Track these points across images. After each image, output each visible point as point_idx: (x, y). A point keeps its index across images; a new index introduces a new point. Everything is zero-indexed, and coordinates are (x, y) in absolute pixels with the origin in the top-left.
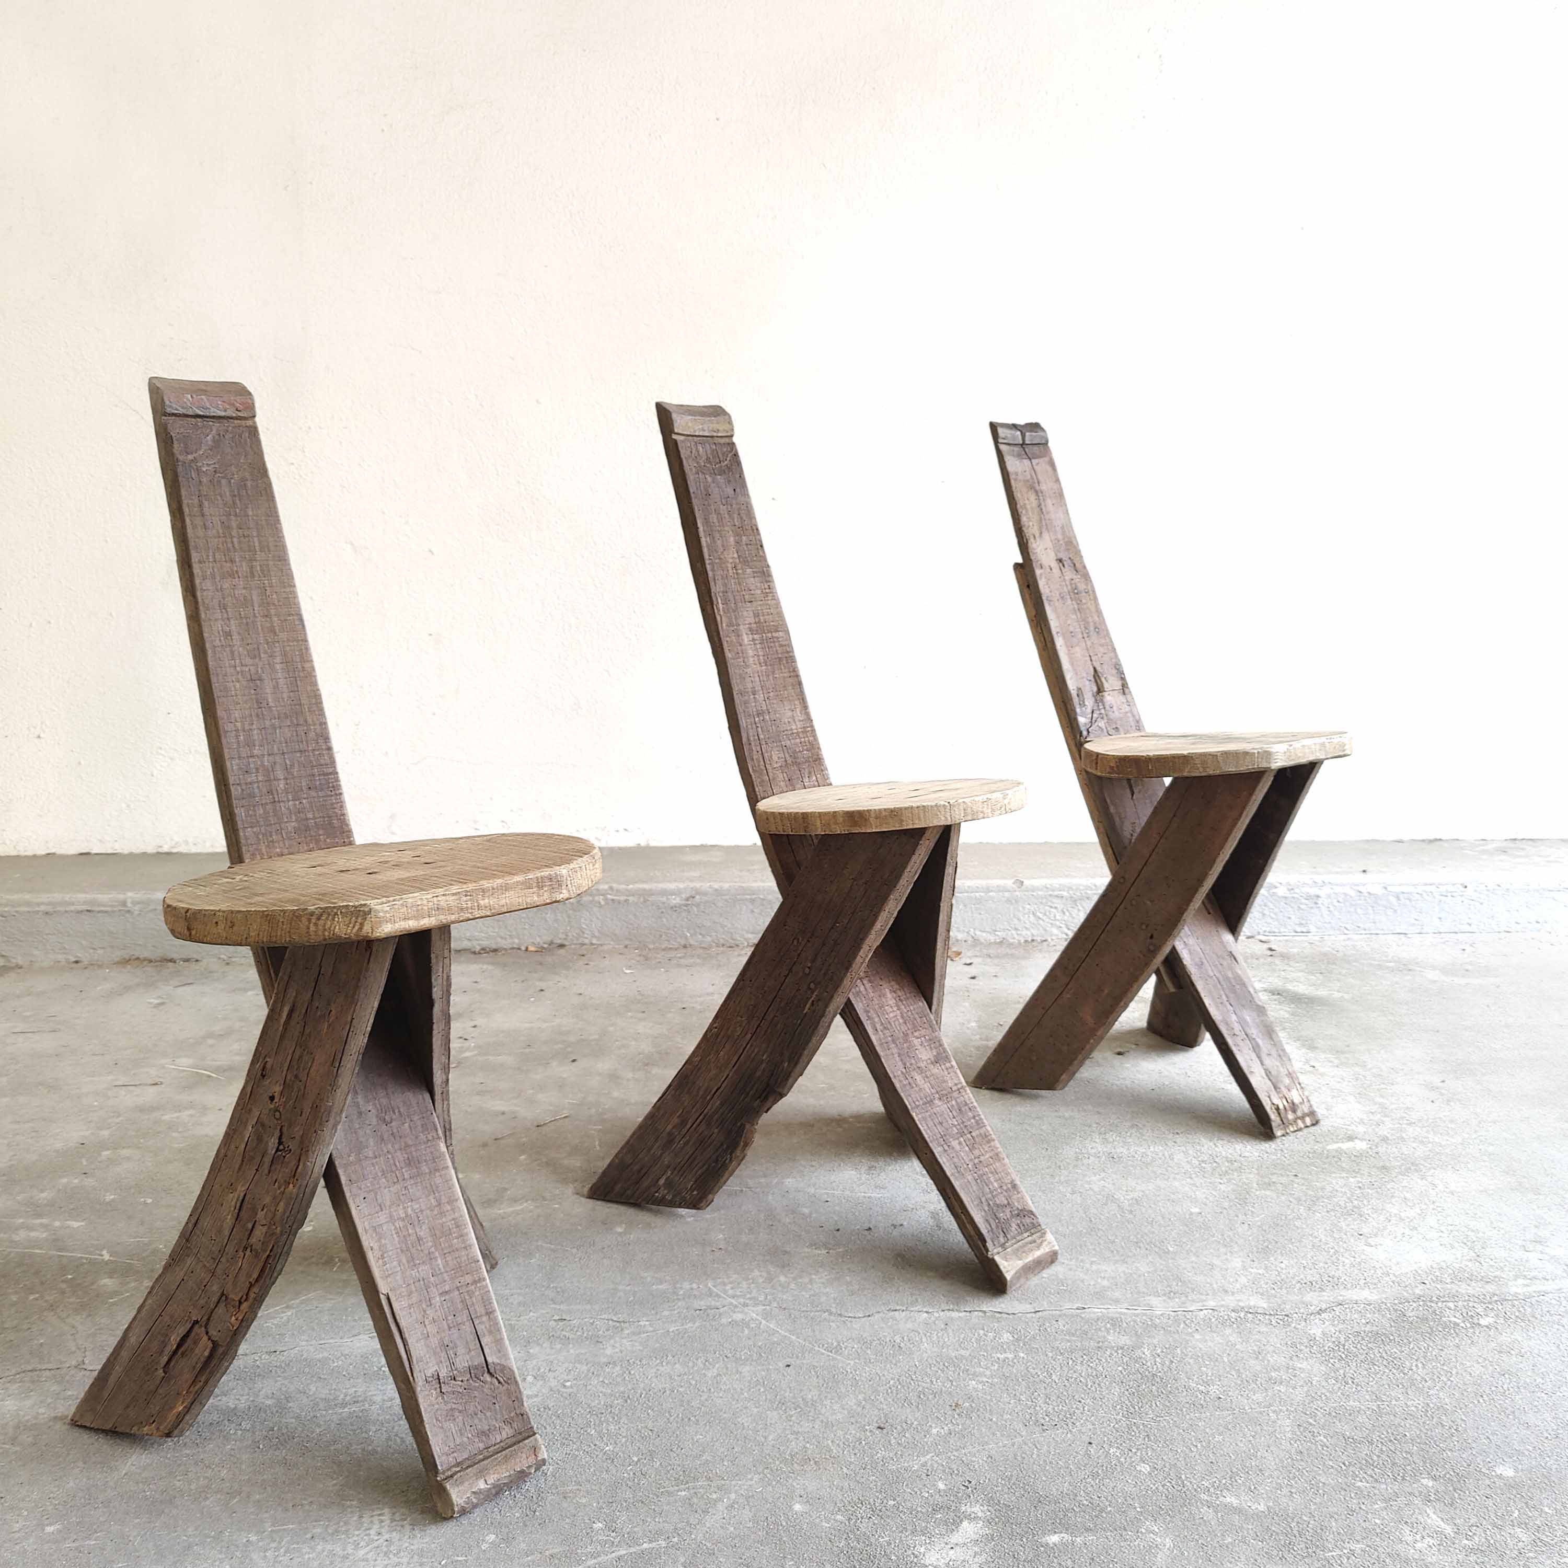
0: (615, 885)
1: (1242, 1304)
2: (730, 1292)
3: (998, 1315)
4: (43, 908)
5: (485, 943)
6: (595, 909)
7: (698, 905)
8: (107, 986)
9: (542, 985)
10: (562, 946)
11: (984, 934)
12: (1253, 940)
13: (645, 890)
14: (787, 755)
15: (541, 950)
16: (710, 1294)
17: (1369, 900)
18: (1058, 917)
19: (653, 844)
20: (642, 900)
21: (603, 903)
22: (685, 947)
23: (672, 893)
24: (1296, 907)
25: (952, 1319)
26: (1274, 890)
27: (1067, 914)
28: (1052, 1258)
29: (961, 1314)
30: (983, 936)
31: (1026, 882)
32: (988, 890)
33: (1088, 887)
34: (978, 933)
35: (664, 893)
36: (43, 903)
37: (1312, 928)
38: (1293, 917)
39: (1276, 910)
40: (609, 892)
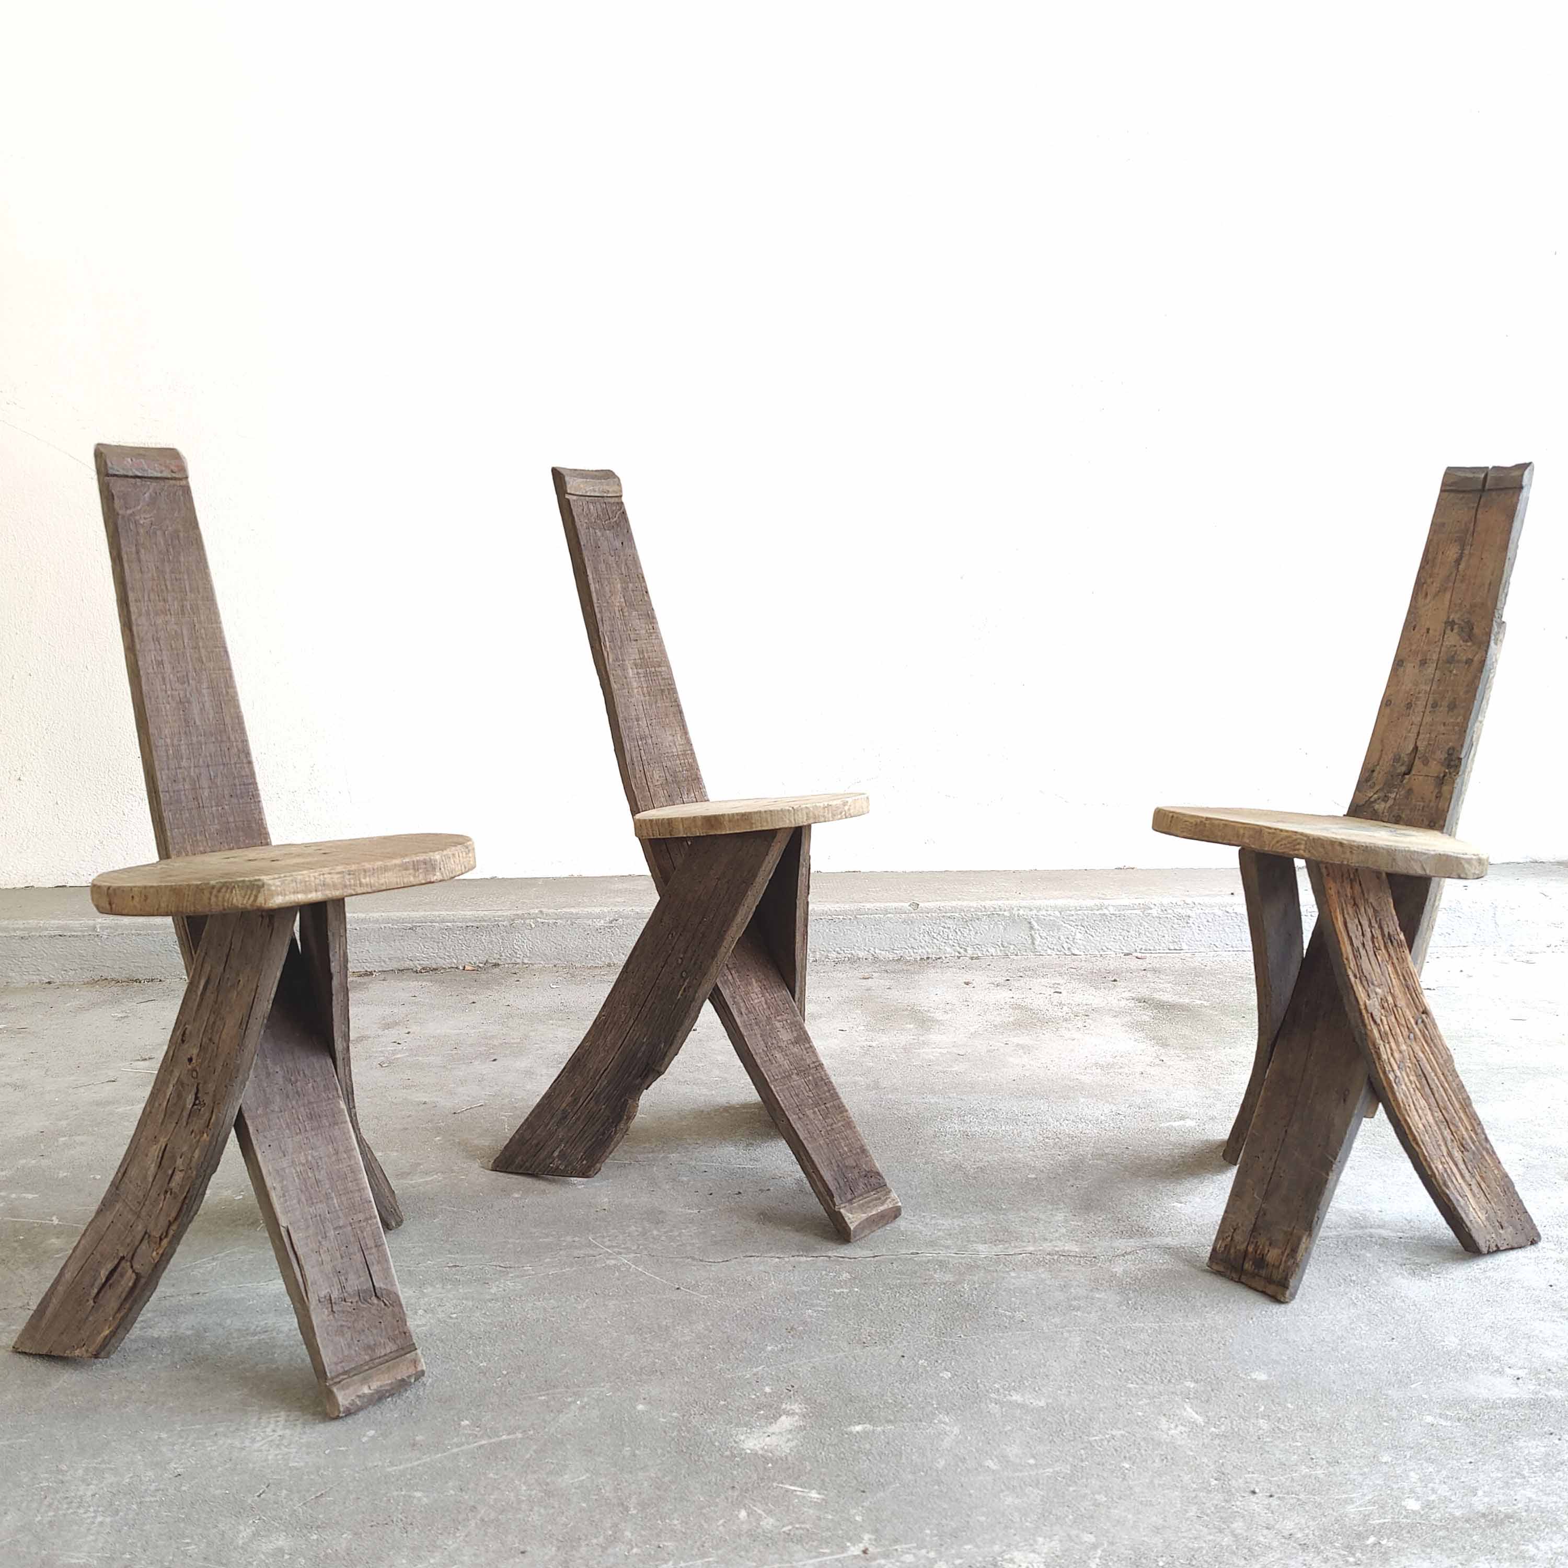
0: (544, 910)
1: (1057, 1249)
2: (608, 1243)
3: (841, 1259)
4: (18, 933)
5: (426, 963)
6: (527, 931)
7: (620, 927)
8: (76, 1003)
9: (474, 998)
10: (496, 965)
11: (883, 953)
12: (1130, 956)
13: (572, 914)
14: (667, 774)
15: (477, 969)
16: (590, 1245)
17: (1235, 920)
18: (950, 937)
19: (583, 874)
20: (569, 922)
21: (533, 926)
22: (609, 965)
23: (599, 917)
24: (1169, 927)
25: (800, 1262)
26: (1150, 911)
27: (959, 933)
28: (895, 1213)
29: (808, 1259)
30: (883, 955)
31: (921, 905)
32: (886, 912)
33: (977, 909)
34: (877, 951)
35: (589, 916)
36: (18, 929)
37: (1185, 947)
38: (1167, 936)
39: (1151, 929)
40: (540, 916)
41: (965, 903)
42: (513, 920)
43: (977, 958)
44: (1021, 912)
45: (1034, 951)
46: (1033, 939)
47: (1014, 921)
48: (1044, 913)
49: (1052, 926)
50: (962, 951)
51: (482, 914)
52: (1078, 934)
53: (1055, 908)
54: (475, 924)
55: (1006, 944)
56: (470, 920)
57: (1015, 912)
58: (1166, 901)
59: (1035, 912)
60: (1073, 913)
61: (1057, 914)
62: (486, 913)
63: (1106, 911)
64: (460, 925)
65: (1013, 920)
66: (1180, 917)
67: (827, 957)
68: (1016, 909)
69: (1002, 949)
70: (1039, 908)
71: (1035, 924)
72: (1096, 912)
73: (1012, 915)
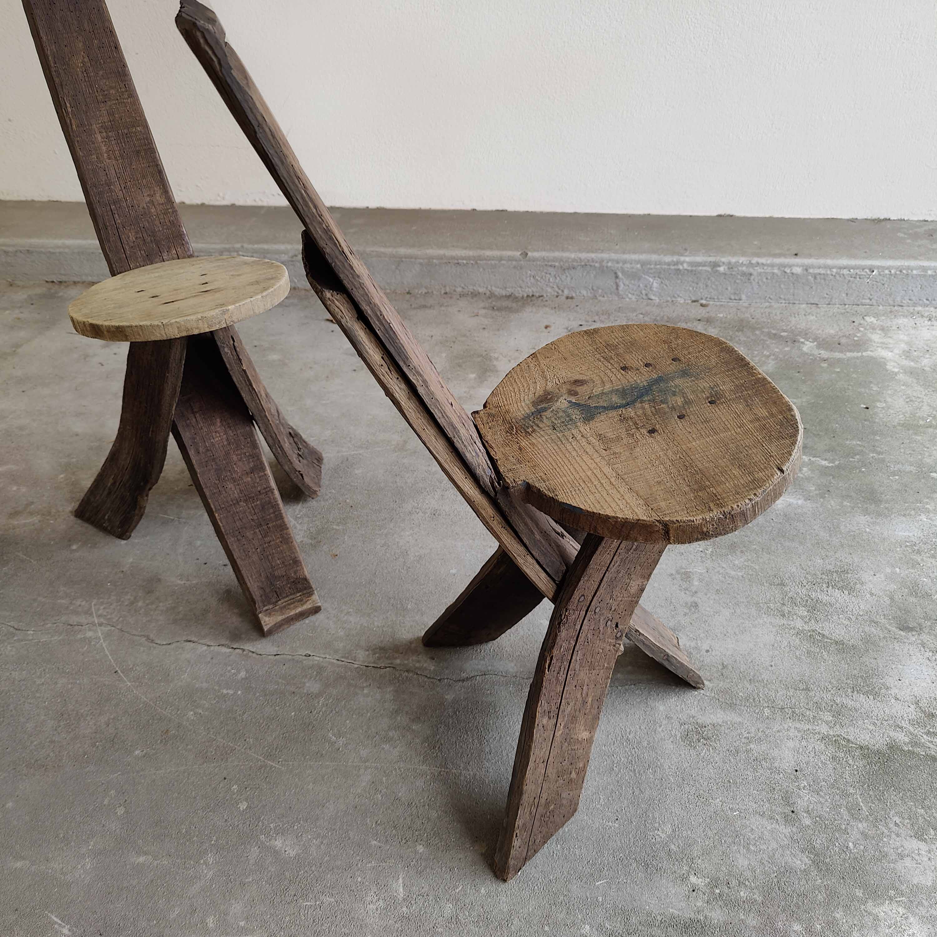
1: (418, 665)
2: (100, 612)
3: (250, 654)
11: (498, 290)
16: (88, 612)
17: (791, 279)
18: (551, 281)
24: (733, 281)
25: (220, 653)
27: (558, 278)
28: (316, 610)
29: (228, 650)
30: (498, 291)
31: (530, 255)
32: (501, 259)
33: (574, 260)
34: (493, 288)
37: (744, 297)
38: (729, 288)
39: (717, 283)
43: (572, 298)
44: (610, 264)
45: (618, 294)
46: (617, 286)
47: (603, 271)
48: (628, 265)
49: (634, 276)
50: (560, 292)
52: (654, 283)
53: (638, 262)
55: (595, 288)
57: (604, 264)
58: (733, 260)
59: (621, 265)
60: (652, 266)
61: (639, 266)
63: (681, 267)
66: (744, 274)
67: (455, 291)
68: (605, 261)
69: (592, 291)
70: (625, 262)
71: (620, 274)
72: (672, 267)
73: (601, 267)
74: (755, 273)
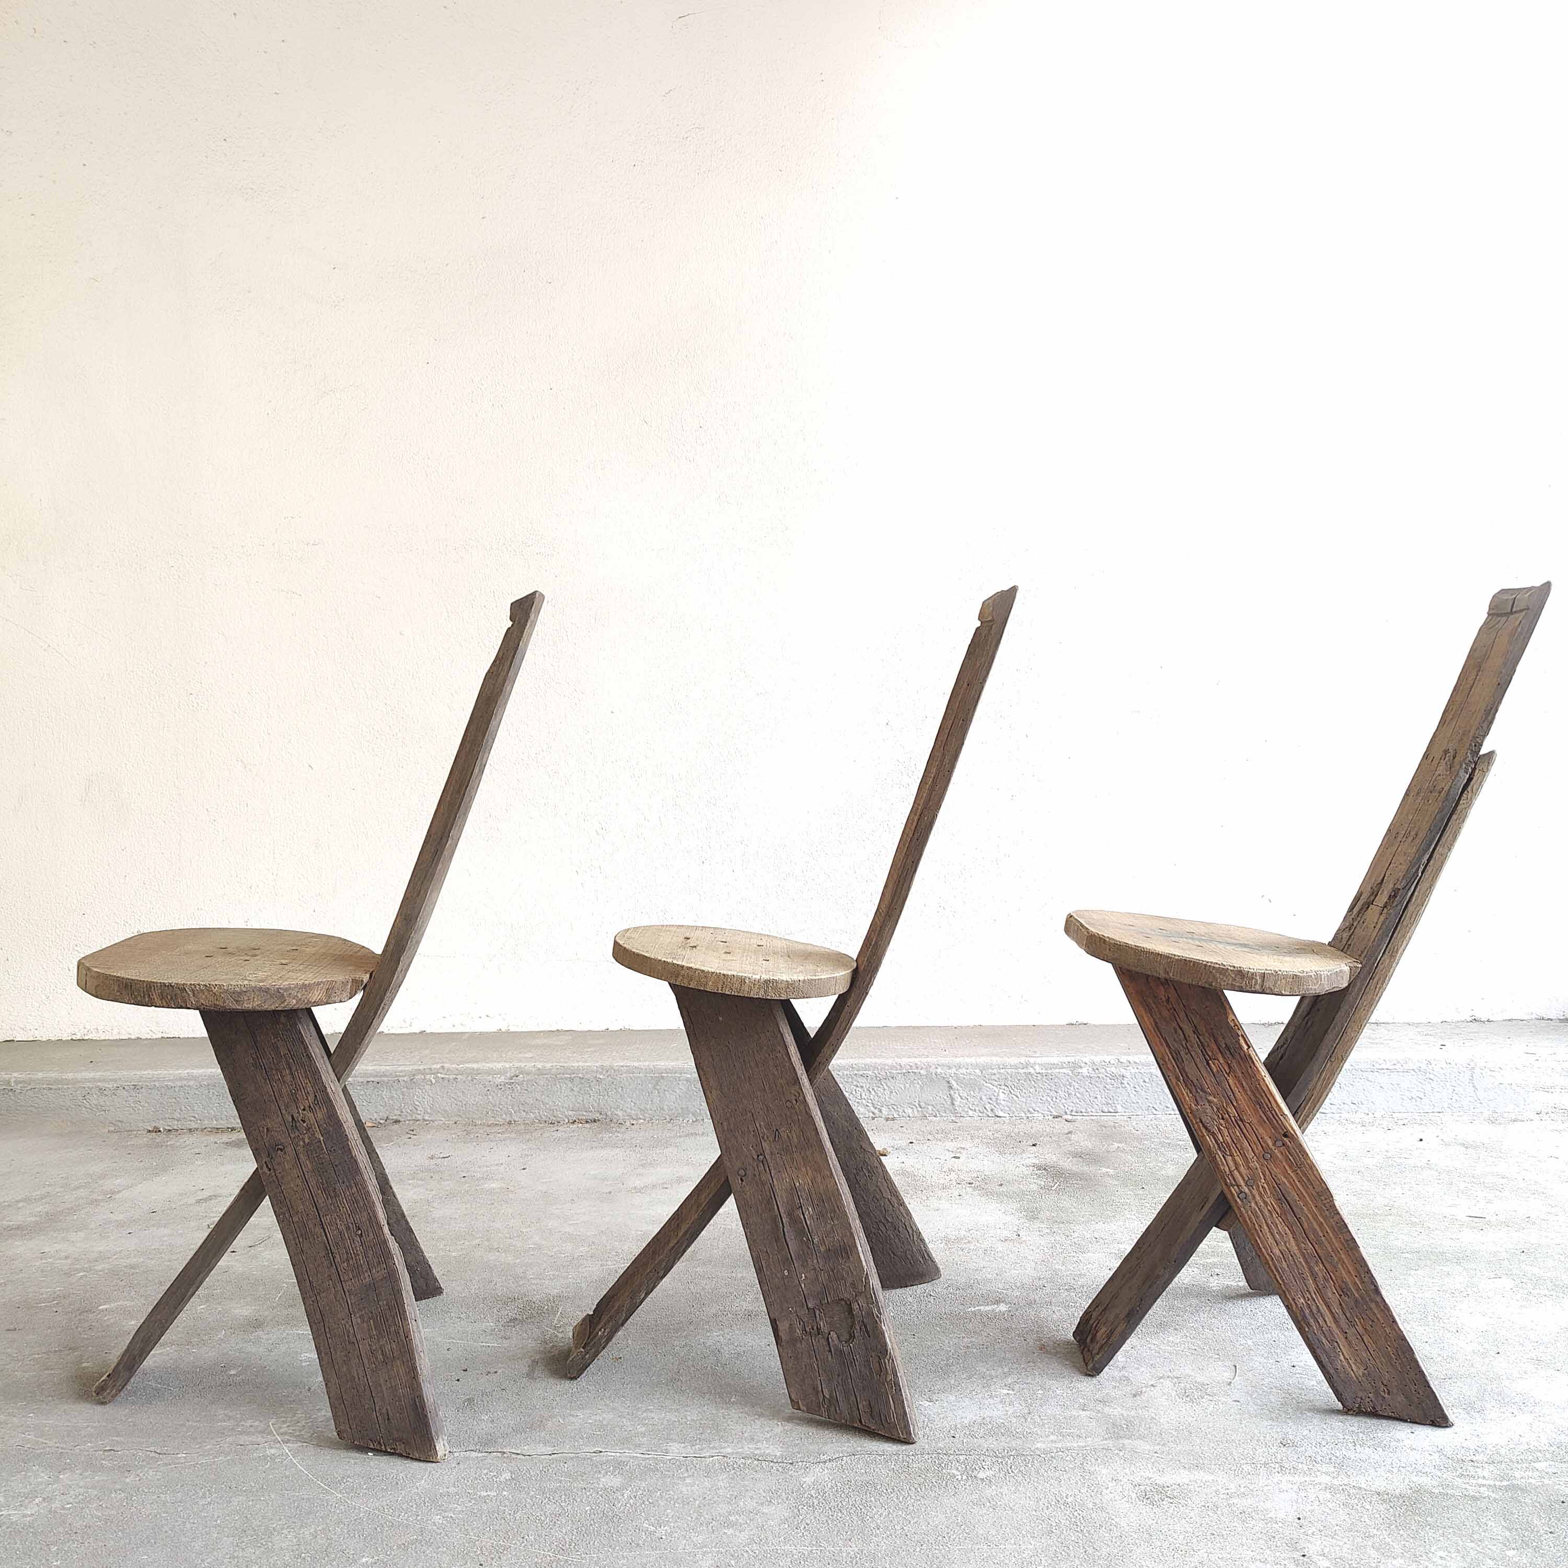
0: (445, 1065)
1: (753, 1452)
2: (284, 1430)
3: (514, 1456)
6: (427, 1087)
7: (521, 1084)
10: (397, 1122)
12: (1059, 1119)
13: (473, 1069)
16: (264, 1431)
19: (512, 1029)
20: (470, 1078)
21: (434, 1081)
22: (510, 1123)
23: (500, 1072)
24: (1101, 1087)
26: (1080, 1070)
27: (873, 1092)
29: (480, 1455)
33: (892, 1067)
35: (490, 1072)
37: (1119, 1108)
38: (1099, 1097)
39: (1082, 1090)
40: (441, 1071)
41: (879, 1061)
42: (414, 1075)
43: (893, 1119)
44: (939, 1070)
45: (955, 1112)
46: (952, 1099)
47: (931, 1080)
48: (964, 1071)
49: (972, 1085)
50: (876, 1111)
51: (383, 1068)
52: (1001, 1094)
53: (977, 1066)
54: (376, 1079)
55: (923, 1104)
56: (371, 1075)
57: (932, 1070)
58: (1097, 1059)
59: (954, 1070)
60: (995, 1071)
61: (977, 1071)
62: (388, 1068)
63: (1032, 1071)
64: (361, 1080)
65: (931, 1078)
66: (1113, 1077)
68: (933, 1067)
69: (920, 1109)
70: (959, 1067)
71: (954, 1083)
72: (1021, 1071)
73: (929, 1074)
74: (1127, 1074)
